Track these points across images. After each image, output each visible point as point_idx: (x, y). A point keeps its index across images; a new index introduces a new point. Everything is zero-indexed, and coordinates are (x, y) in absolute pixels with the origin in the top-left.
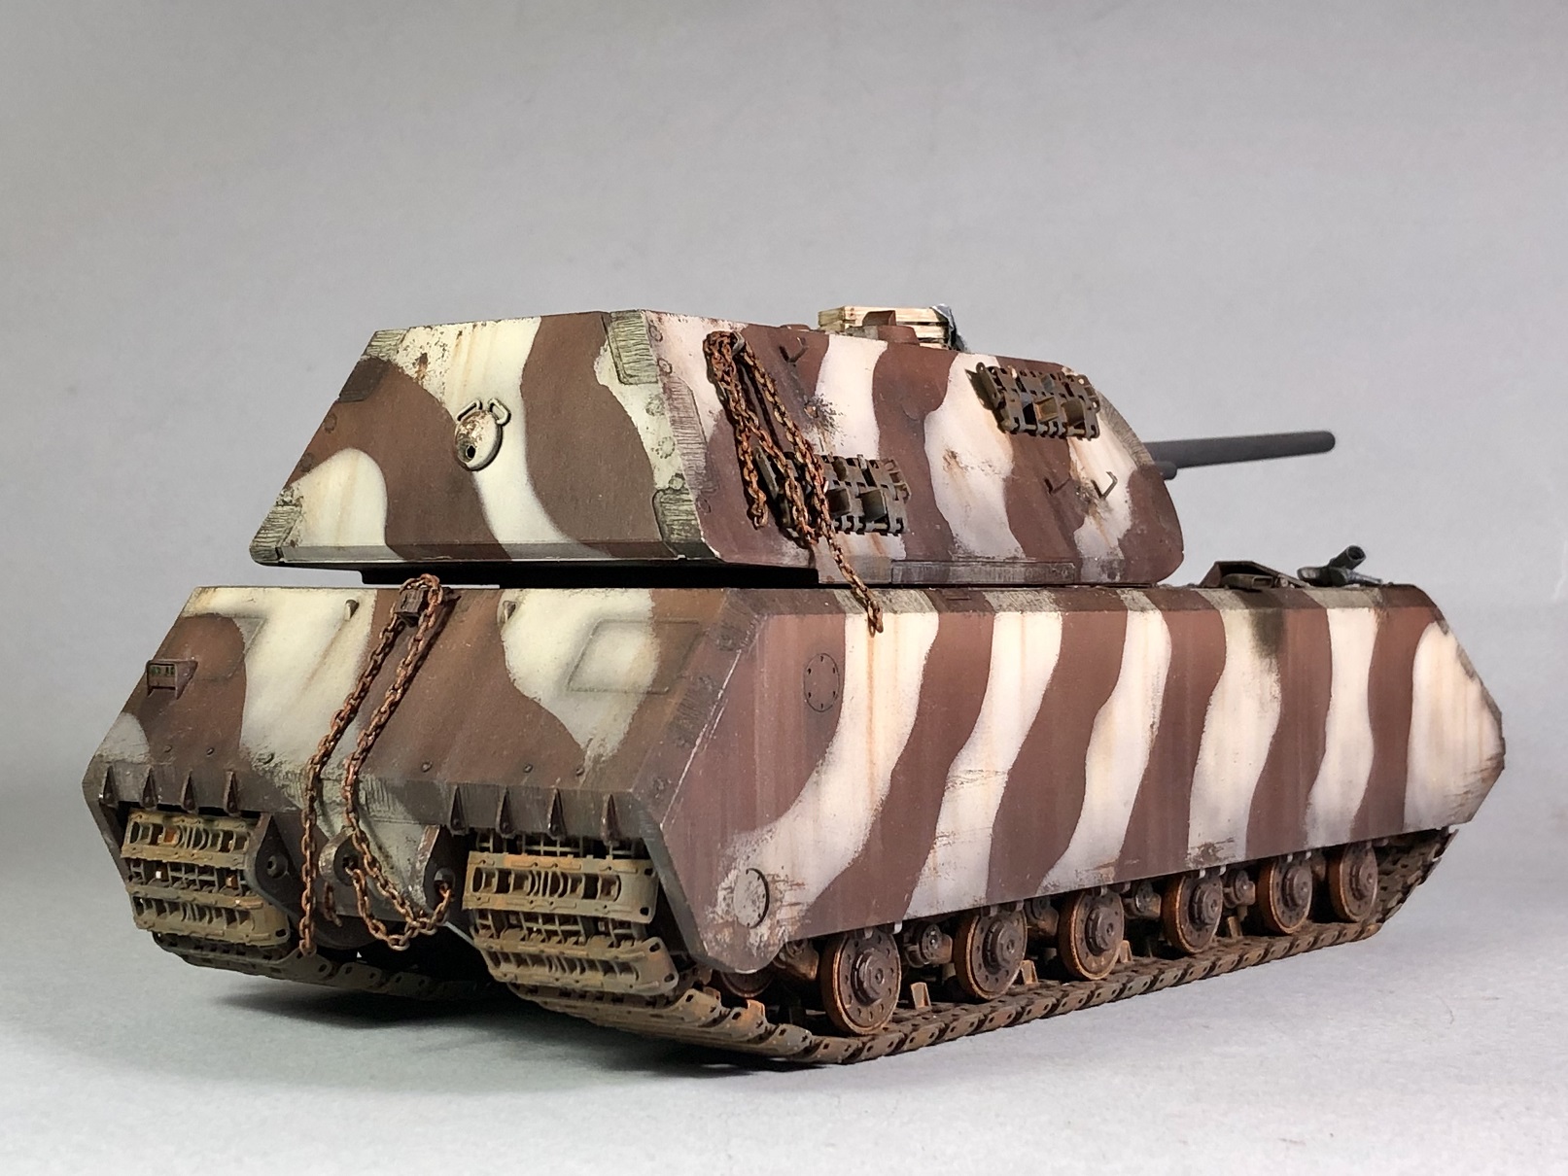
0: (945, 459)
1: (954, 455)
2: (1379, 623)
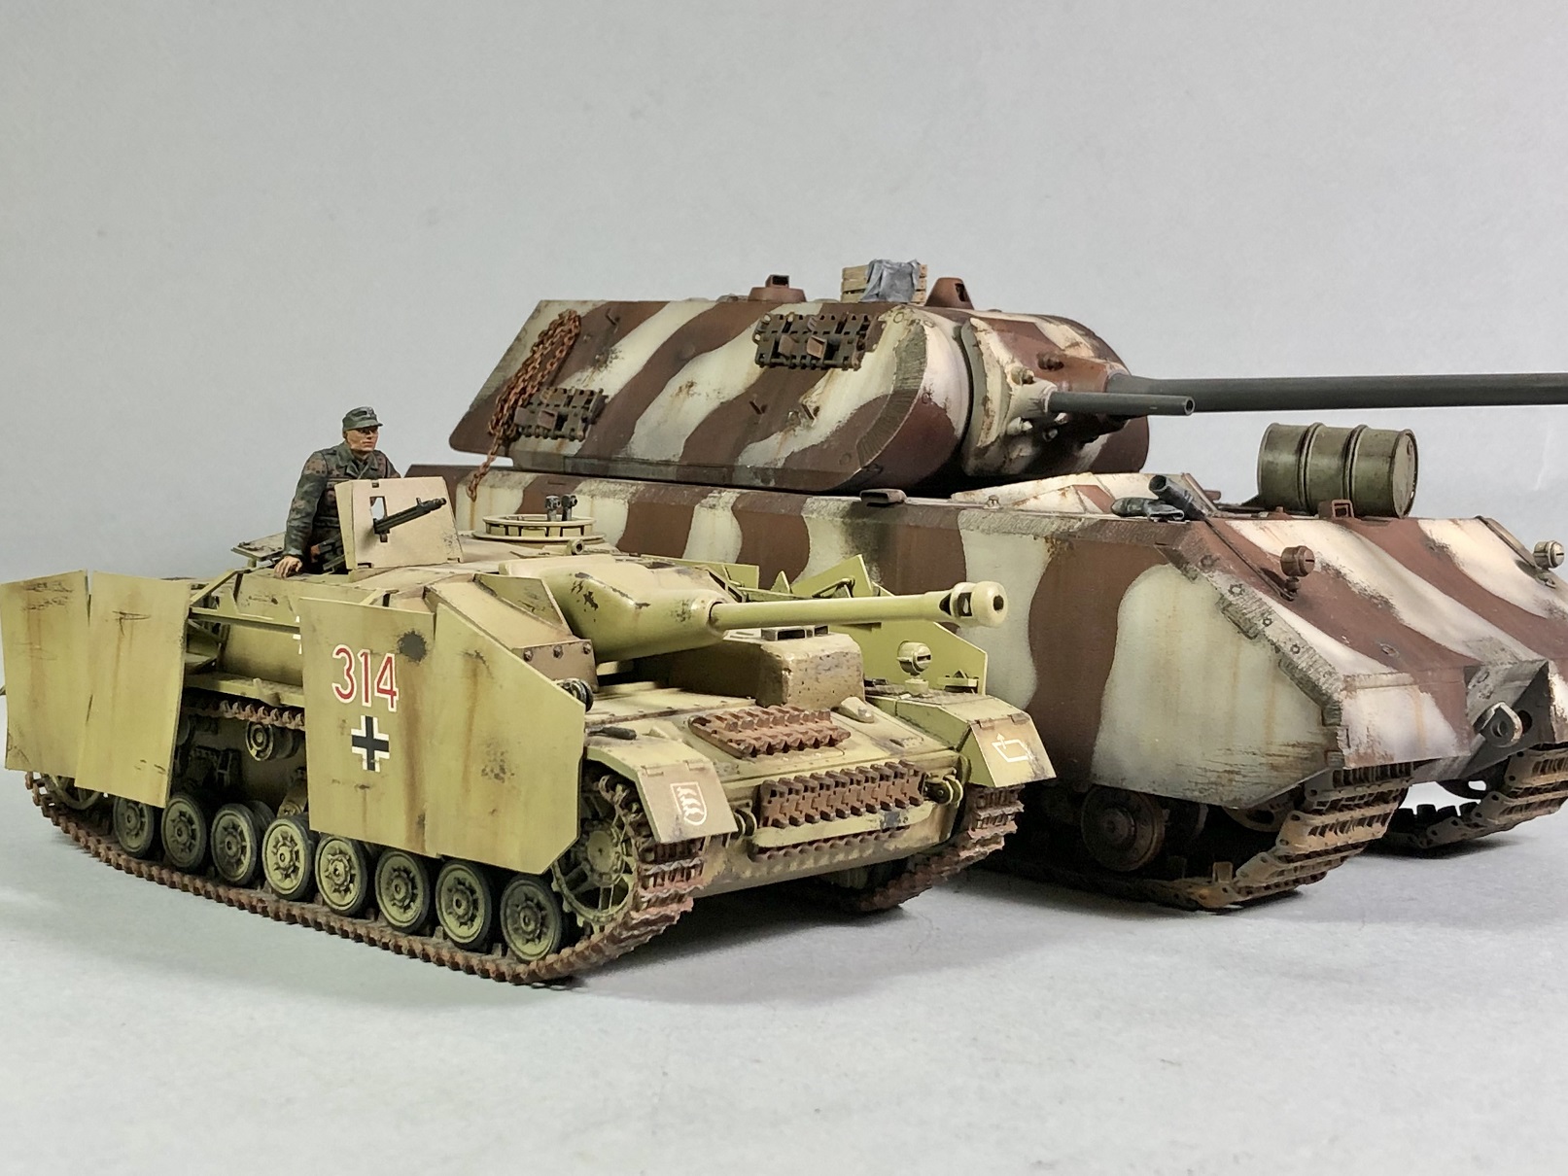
0: (680, 388)
1: (691, 385)
2: (1053, 553)
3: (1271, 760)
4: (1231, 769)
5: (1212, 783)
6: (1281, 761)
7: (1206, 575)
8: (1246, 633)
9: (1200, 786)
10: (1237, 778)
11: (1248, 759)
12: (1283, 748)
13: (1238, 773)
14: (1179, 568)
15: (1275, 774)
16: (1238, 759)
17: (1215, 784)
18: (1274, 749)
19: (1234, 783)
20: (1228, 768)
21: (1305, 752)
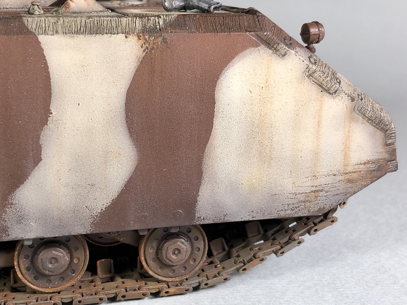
2: (147, 48)
3: (347, 177)
4: (317, 189)
5: (302, 202)
6: (355, 176)
8: (328, 91)
9: (291, 207)
10: (321, 194)
11: (330, 180)
12: (356, 167)
13: (321, 191)
14: (270, 49)
15: (350, 185)
16: (322, 181)
17: (304, 202)
18: (350, 169)
19: (319, 198)
20: (314, 189)
21: (372, 167)
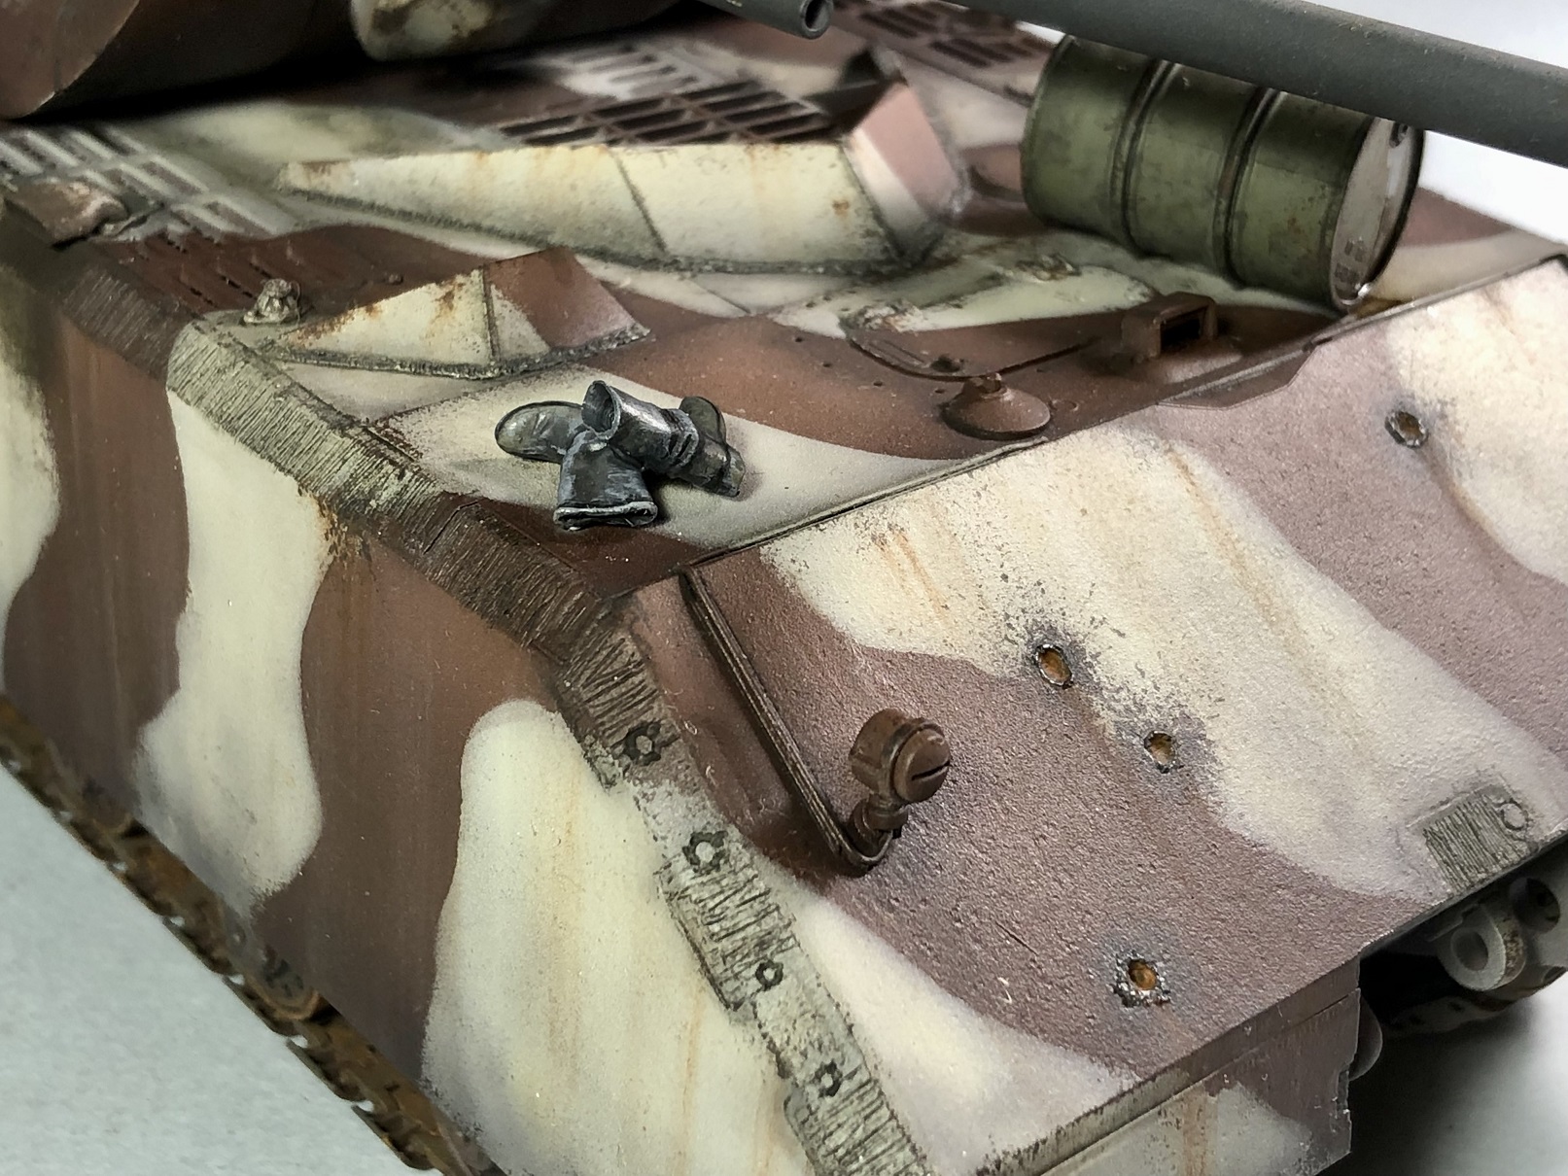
7: (634, 789)
14: (577, 738)
